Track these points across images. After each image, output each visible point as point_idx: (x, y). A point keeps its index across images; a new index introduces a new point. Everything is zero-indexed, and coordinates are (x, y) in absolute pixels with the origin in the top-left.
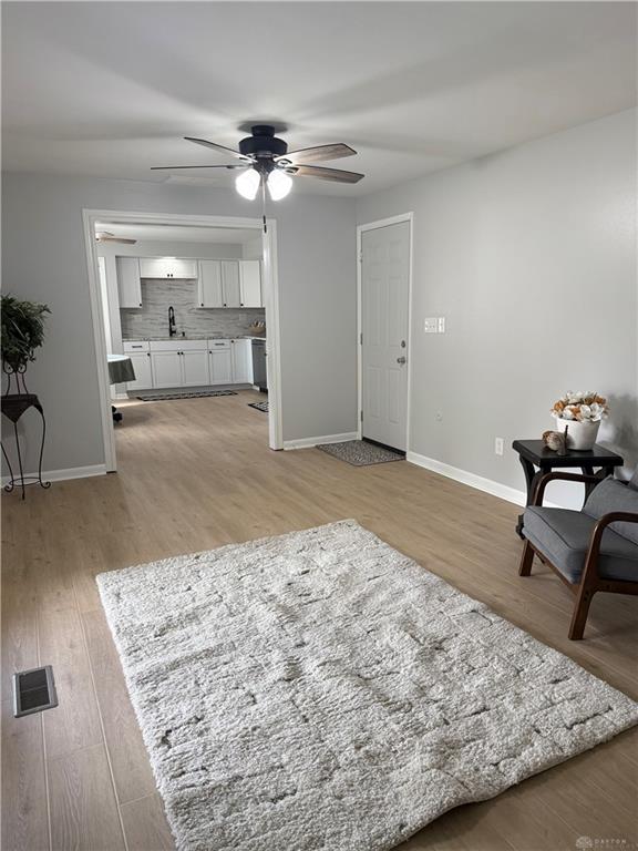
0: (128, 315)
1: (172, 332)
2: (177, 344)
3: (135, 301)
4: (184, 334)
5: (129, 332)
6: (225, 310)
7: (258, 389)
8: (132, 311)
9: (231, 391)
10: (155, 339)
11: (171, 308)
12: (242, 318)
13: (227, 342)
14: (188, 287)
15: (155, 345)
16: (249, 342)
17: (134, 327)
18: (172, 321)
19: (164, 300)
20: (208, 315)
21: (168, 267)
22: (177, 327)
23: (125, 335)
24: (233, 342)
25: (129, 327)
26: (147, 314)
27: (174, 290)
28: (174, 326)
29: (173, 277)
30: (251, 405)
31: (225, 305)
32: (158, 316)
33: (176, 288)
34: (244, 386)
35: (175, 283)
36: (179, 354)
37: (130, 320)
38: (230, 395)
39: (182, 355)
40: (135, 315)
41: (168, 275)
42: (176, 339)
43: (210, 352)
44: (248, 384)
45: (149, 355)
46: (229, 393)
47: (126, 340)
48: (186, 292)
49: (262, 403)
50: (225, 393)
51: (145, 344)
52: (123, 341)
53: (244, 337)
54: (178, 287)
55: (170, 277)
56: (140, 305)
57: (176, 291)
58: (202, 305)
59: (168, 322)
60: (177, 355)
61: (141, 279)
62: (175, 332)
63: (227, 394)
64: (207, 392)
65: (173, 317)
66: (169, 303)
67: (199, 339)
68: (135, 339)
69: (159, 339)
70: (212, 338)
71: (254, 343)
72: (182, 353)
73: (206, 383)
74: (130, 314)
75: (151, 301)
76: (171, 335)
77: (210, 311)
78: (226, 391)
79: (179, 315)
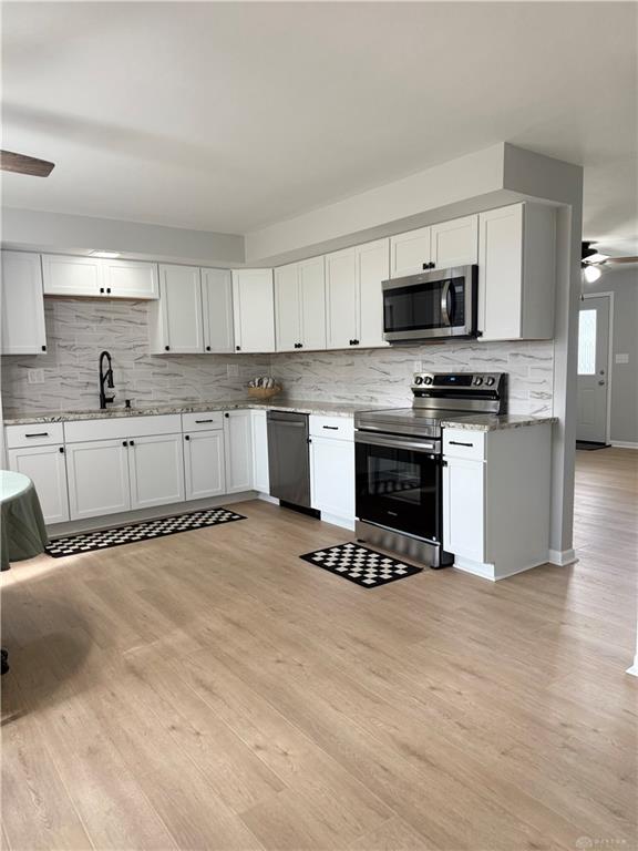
0: (16, 371)
1: (105, 401)
2: (121, 426)
3: (31, 340)
4: (128, 402)
5: (17, 404)
6: (207, 357)
7: (276, 501)
8: (27, 360)
9: (228, 511)
10: (76, 415)
11: (105, 353)
12: (232, 371)
13: (217, 416)
14: (137, 317)
15: (77, 430)
16: (258, 418)
17: (27, 394)
18: (106, 378)
19: (90, 338)
20: (170, 366)
21: (101, 273)
22: (114, 391)
23: (9, 412)
24: (227, 415)
25: (15, 394)
26: (56, 366)
27: (109, 320)
28: (110, 390)
29: (111, 295)
30: (308, 557)
31: (208, 349)
32: (77, 371)
33: (113, 316)
34: (252, 499)
35: (111, 306)
36: (125, 444)
37: (20, 379)
38: (230, 520)
39: (130, 447)
40: (30, 370)
41: (102, 290)
42: (118, 414)
43: (187, 438)
44: (258, 493)
45: (62, 450)
46: (227, 515)
47: (12, 422)
48: (129, 325)
49: (327, 551)
50: (216, 516)
51: (54, 429)
52: (5, 425)
53: (250, 406)
54: (118, 316)
55: (105, 294)
56: (44, 348)
57: (113, 323)
58: (167, 348)
59: (98, 381)
60: (122, 447)
61: (46, 297)
62: (111, 400)
63: (224, 518)
64: (180, 520)
65: (110, 372)
66: (100, 344)
67: (166, 414)
68: (33, 420)
69: (82, 416)
70: (189, 409)
71: (272, 417)
72: (132, 443)
73: (177, 497)
74: (20, 366)
75: (64, 340)
76: (103, 406)
77: (179, 360)
78: (216, 510)
79: (121, 367)
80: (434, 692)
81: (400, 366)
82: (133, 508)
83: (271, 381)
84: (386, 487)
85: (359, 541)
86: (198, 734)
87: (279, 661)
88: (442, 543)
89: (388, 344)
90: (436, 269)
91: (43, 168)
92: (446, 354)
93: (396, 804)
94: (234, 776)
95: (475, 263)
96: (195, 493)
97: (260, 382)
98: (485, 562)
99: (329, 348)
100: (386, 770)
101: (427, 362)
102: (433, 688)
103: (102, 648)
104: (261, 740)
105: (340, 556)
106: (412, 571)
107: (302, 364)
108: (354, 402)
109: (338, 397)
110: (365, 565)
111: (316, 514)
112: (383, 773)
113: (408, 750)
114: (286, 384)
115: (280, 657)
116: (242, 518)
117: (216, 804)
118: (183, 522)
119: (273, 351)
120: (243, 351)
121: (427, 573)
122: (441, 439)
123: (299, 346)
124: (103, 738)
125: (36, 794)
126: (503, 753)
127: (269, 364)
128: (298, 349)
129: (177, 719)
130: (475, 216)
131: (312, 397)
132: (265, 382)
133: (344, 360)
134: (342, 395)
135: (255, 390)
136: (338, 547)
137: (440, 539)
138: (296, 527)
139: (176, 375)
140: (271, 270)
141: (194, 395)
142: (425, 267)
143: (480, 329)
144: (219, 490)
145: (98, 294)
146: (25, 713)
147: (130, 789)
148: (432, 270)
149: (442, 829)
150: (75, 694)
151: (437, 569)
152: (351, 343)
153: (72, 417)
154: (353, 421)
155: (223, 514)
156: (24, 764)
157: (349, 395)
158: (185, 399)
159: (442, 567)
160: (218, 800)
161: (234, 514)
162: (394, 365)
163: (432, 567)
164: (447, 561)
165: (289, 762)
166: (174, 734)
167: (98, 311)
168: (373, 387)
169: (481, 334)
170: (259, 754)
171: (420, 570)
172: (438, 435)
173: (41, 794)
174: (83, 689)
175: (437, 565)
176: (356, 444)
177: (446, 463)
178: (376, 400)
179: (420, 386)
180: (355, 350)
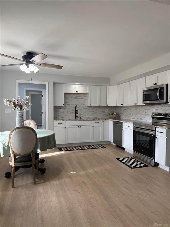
1: (76, 117)
2: (78, 123)
3: (61, 103)
4: (81, 117)
5: (57, 116)
6: (99, 107)
7: (115, 145)
8: (60, 107)
9: (102, 145)
11: (76, 106)
12: (106, 111)
13: (101, 122)
14: (84, 97)
15: (68, 123)
16: (111, 123)
17: (60, 114)
18: (76, 112)
19: (74, 102)
20: (91, 109)
21: (77, 88)
22: (78, 115)
23: (56, 118)
24: (103, 122)
25: (57, 114)
26: (66, 109)
27: (78, 98)
28: (77, 114)
29: (78, 93)
30: (118, 159)
31: (100, 105)
32: (71, 110)
33: (79, 98)
34: (109, 143)
35: (79, 95)
36: (79, 127)
37: (58, 111)
38: (102, 148)
39: (80, 128)
40: (61, 109)
41: (76, 92)
42: (78, 120)
43: (93, 126)
44: (110, 142)
45: (65, 127)
46: (101, 147)
47: (55, 120)
48: (83, 100)
49: (124, 158)
50: (99, 146)
51: (64, 122)
52: (54, 121)
53: (109, 119)
54: (80, 97)
55: (77, 93)
56: (63, 105)
57: (79, 99)
58: (90, 105)
59: (75, 112)
60: (78, 127)
61: (64, 93)
62: (77, 117)
63: (100, 147)
64: (90, 146)
65: (77, 110)
66: (76, 104)
67: (88, 120)
68: (60, 120)
69: (70, 120)
70: (94, 120)
71: (114, 123)
72: (80, 127)
73: (90, 141)
74: (59, 108)
75: (68, 103)
76: (75, 118)
77: (93, 108)
78: (99, 145)
79: (80, 109)
80: (139, 195)
81: (149, 110)
82: (80, 142)
83: (116, 113)
84: (145, 144)
85: (134, 157)
86: (79, 192)
87: (102, 181)
88: (155, 159)
89: (144, 105)
90: (157, 85)
91: (60, 67)
92: (161, 108)
93: (119, 216)
94: (84, 202)
95: (167, 83)
96: (94, 140)
97: (113, 114)
98: (166, 166)
99: (130, 105)
100: (120, 209)
101: (156, 110)
102: (139, 194)
103: (65, 172)
104: (92, 196)
105: (127, 160)
106: (145, 166)
107: (124, 109)
108: (137, 120)
109: (133, 118)
110: (133, 163)
111: (124, 149)
112: (119, 209)
113: (127, 206)
114: (120, 114)
115: (103, 180)
116: (105, 148)
117: (79, 207)
118: (91, 147)
119: (116, 106)
120: (108, 106)
121: (150, 167)
122: (155, 131)
123: (122, 105)
124: (60, 189)
125: (45, 197)
126: (152, 212)
127: (116, 109)
128: (122, 106)
129: (76, 189)
130: (167, 71)
131: (126, 118)
132: (114, 113)
133: (134, 108)
134: (134, 118)
135: (111, 115)
136: (127, 158)
137: (154, 158)
138: (118, 152)
139: (92, 111)
140: (116, 86)
141: (96, 116)
142: (154, 84)
143: (168, 101)
144: (100, 140)
145: (75, 92)
146: (47, 181)
147: (62, 200)
148: (156, 85)
149: (128, 224)
150: (57, 180)
151: (153, 166)
152: (135, 104)
153: (68, 120)
154: (133, 124)
155: (100, 146)
156: (44, 191)
157: (135, 118)
158: (94, 117)
159: (154, 166)
160: (79, 206)
161: (103, 146)
162: (148, 110)
163: (152, 166)
164: (156, 165)
165: (97, 202)
166: (74, 192)
167: (76, 96)
168: (142, 116)
169: (168, 102)
170: (91, 199)
171: (148, 166)
172: (155, 130)
173: (46, 197)
174: (59, 179)
175: (153, 165)
176: (134, 131)
177: (156, 137)
178: (143, 120)
179: (154, 116)
180: (136, 106)
